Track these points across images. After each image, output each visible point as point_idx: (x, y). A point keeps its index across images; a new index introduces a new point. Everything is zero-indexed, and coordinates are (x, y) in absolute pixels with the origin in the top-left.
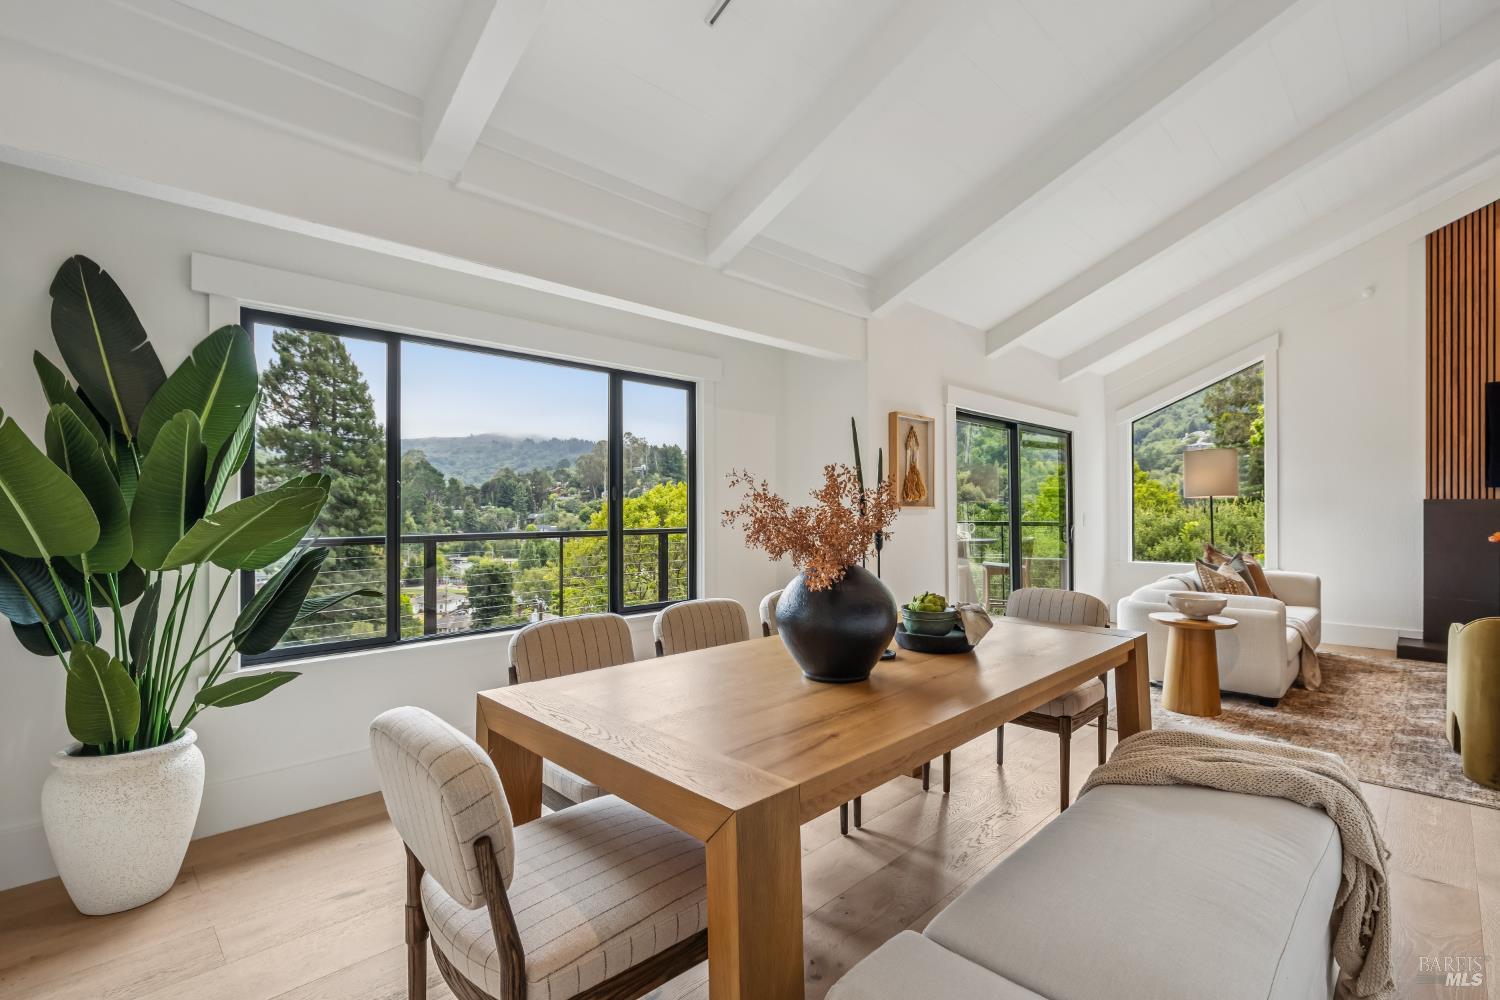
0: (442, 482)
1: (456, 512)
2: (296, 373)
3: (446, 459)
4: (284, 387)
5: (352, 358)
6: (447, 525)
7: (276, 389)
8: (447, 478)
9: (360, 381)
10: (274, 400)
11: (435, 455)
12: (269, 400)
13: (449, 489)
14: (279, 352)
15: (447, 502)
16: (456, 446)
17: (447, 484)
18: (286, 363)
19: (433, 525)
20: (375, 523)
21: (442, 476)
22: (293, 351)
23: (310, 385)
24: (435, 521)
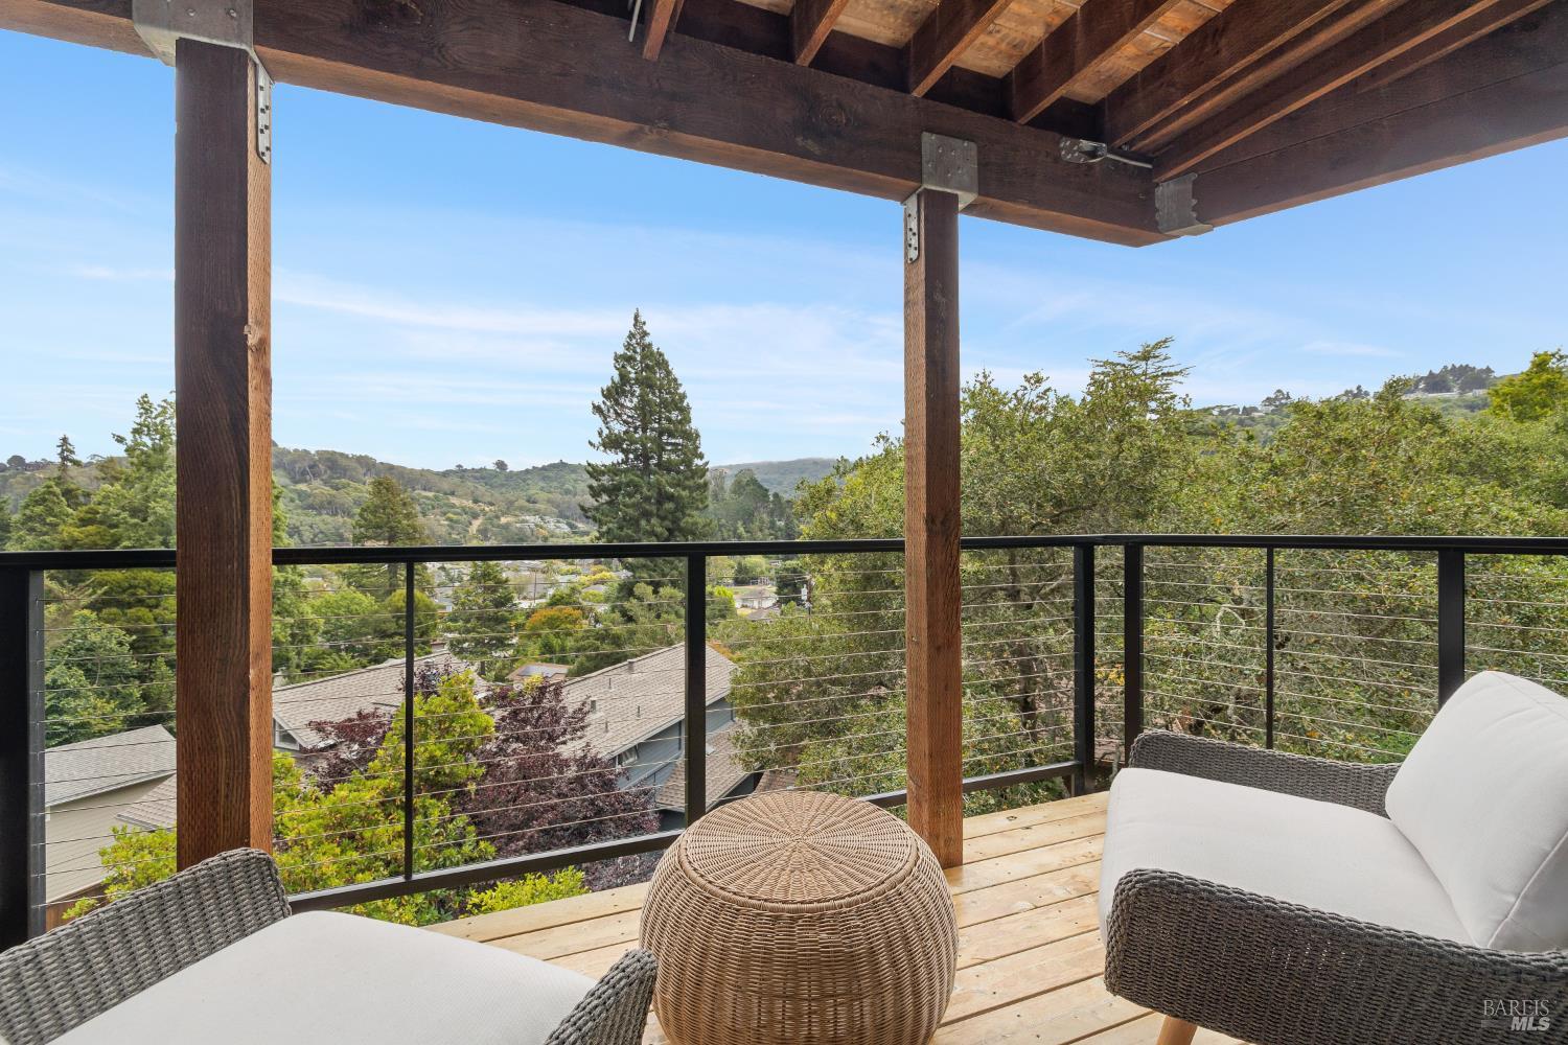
0: (767, 496)
1: (778, 523)
2: (631, 387)
3: (775, 479)
4: (622, 400)
5: (674, 372)
6: (771, 534)
7: (617, 403)
8: (771, 493)
9: (681, 391)
10: (615, 410)
11: (766, 477)
12: (612, 411)
13: (773, 502)
14: (617, 369)
15: (771, 514)
16: (784, 468)
17: (771, 498)
18: (624, 377)
19: (759, 534)
20: (689, 515)
21: (766, 490)
22: (629, 369)
23: (642, 398)
24: (761, 530)
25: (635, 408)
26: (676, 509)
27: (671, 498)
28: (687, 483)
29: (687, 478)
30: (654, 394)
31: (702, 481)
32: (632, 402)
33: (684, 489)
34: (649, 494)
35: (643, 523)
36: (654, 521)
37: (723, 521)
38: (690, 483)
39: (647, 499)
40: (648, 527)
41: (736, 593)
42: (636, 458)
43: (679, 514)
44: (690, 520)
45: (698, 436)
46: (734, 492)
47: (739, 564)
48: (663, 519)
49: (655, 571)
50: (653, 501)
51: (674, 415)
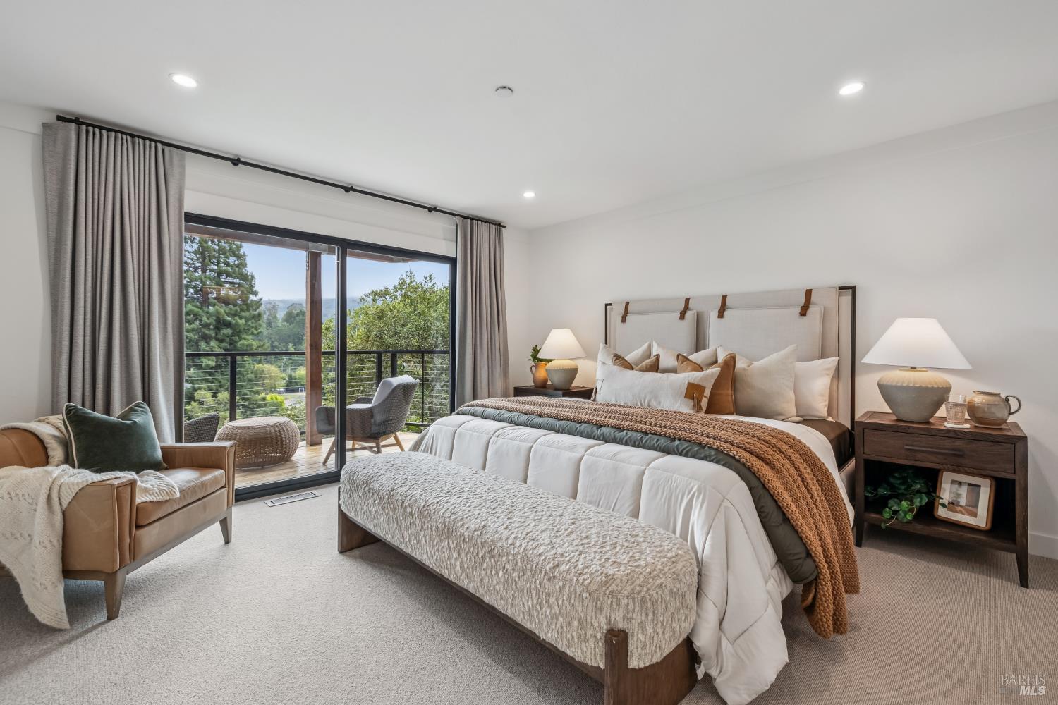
25: (196, 252)
26: (233, 334)
27: (228, 325)
28: (243, 314)
29: (242, 310)
30: (213, 242)
31: (257, 312)
32: (191, 246)
33: (241, 318)
34: (208, 321)
35: (203, 345)
36: (213, 343)
37: (276, 343)
38: (247, 314)
39: (207, 326)
40: (207, 348)
41: (286, 398)
42: (196, 293)
43: (236, 338)
44: (246, 342)
45: (253, 277)
46: (286, 320)
47: (290, 377)
48: (221, 341)
49: (212, 382)
50: (211, 327)
51: (232, 260)
